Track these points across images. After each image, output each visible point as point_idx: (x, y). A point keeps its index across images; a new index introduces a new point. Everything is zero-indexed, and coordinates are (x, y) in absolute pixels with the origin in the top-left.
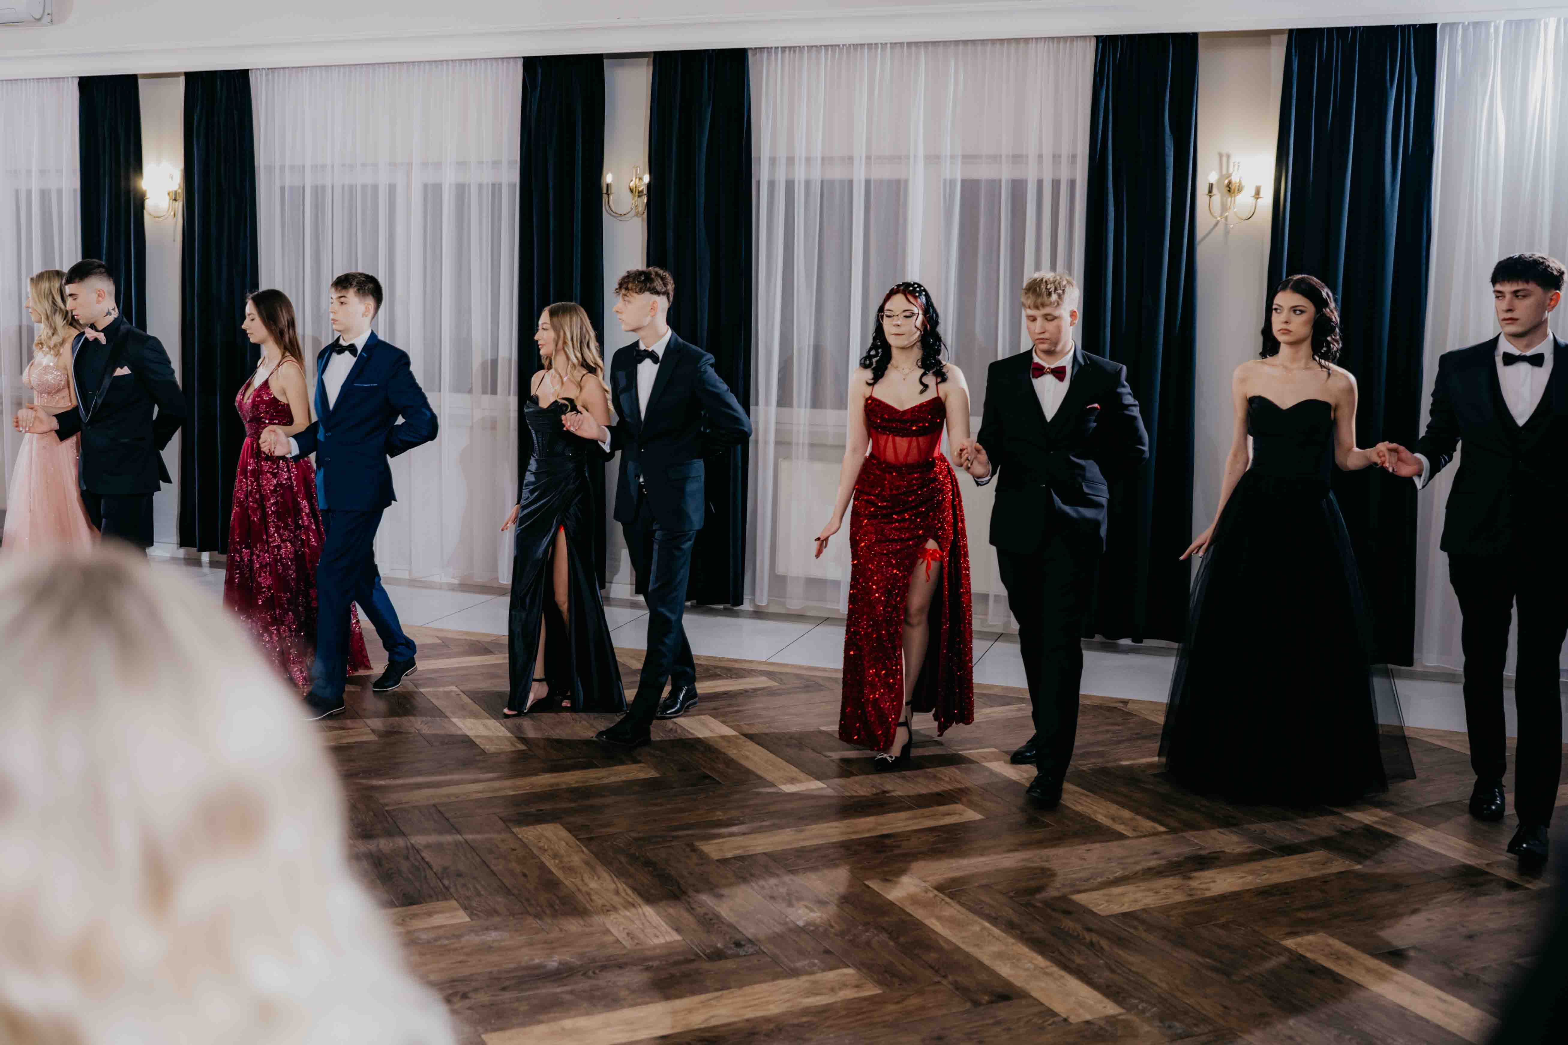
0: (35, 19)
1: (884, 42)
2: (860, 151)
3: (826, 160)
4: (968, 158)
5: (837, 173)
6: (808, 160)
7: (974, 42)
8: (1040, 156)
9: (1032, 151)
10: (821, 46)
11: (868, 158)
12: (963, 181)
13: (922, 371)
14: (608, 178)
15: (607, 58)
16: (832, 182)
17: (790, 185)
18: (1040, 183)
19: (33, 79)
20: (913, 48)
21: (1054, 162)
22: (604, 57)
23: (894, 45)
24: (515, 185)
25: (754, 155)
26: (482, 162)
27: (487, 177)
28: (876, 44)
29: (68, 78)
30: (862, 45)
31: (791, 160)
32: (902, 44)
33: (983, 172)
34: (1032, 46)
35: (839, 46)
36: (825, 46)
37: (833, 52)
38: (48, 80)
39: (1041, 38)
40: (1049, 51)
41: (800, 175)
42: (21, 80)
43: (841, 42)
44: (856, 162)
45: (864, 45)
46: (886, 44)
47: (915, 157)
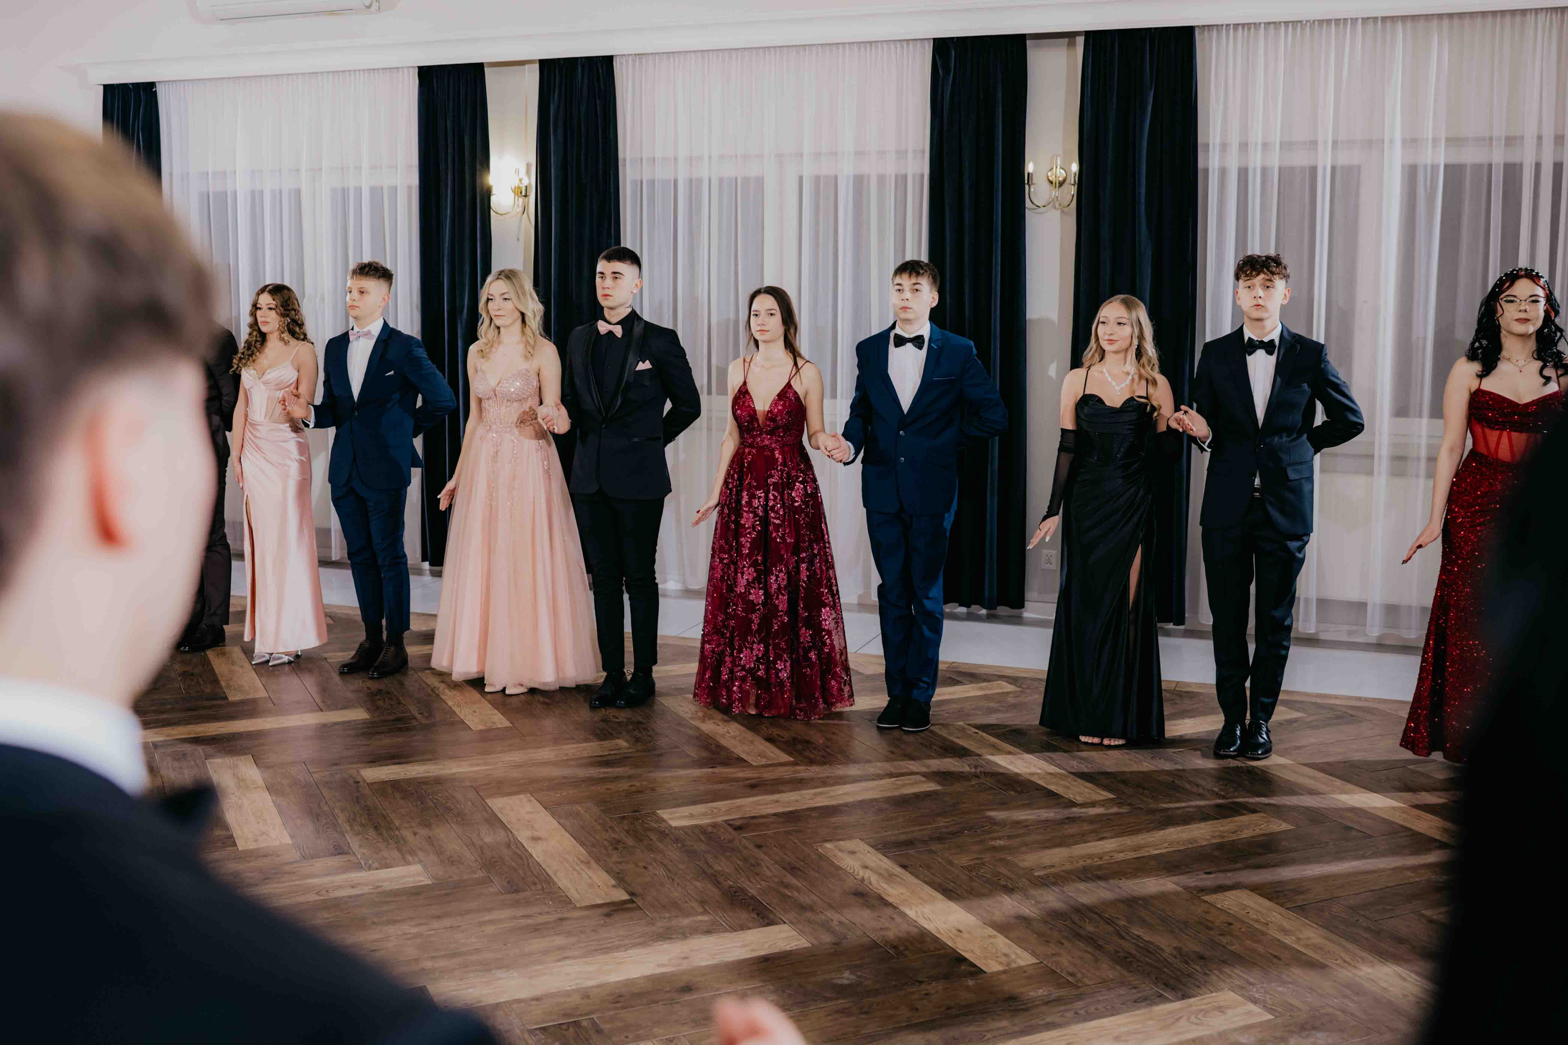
0: (366, 6)
1: (1355, 17)
2: (1326, 135)
3: (1286, 146)
4: (1453, 141)
5: (1300, 159)
6: (1265, 146)
7: (1461, 15)
8: (1540, 138)
9: (1530, 133)
10: (1280, 23)
11: (1335, 143)
12: (1446, 166)
13: (1539, 364)
14: (1030, 167)
15: (1030, 39)
16: (1292, 169)
17: (1243, 173)
18: (1538, 166)
19: (364, 70)
20: (1388, 24)
21: (1556, 144)
22: (1027, 37)
23: (1365, 20)
24: (922, 176)
25: (1201, 140)
26: (884, 152)
27: (891, 169)
28: (1345, 20)
29: (402, 68)
30: (1329, 21)
31: (1244, 146)
32: (1375, 19)
33: (1470, 156)
34: (1530, 19)
35: (1301, 22)
36: (1285, 22)
37: (1294, 29)
38: (381, 71)
39: (1542, 9)
40: (1551, 22)
41: (1256, 161)
42: (350, 71)
43: (1303, 18)
44: (1320, 148)
45: (1331, 20)
46: (1357, 19)
47: (1391, 141)
